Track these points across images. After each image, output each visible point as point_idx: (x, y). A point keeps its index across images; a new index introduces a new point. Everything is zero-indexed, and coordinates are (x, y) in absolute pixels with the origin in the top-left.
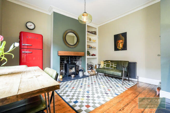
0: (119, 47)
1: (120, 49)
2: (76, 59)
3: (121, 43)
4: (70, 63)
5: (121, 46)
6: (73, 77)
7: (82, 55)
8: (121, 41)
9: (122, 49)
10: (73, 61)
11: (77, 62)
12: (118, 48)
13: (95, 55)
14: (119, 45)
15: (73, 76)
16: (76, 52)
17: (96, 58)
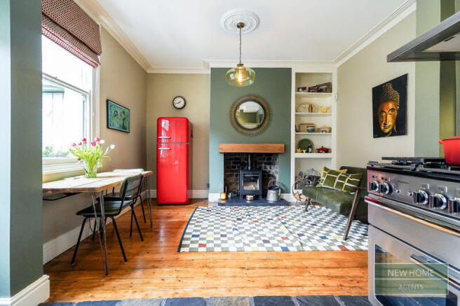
0: (385, 124)
1: (387, 131)
2: (269, 159)
3: (390, 112)
4: (249, 168)
5: (390, 121)
6: (248, 199)
7: (279, 152)
8: (391, 105)
9: (394, 133)
10: (263, 165)
11: (272, 167)
12: (383, 128)
13: (327, 151)
14: (384, 120)
15: (249, 197)
16: (261, 145)
17: (331, 159)
